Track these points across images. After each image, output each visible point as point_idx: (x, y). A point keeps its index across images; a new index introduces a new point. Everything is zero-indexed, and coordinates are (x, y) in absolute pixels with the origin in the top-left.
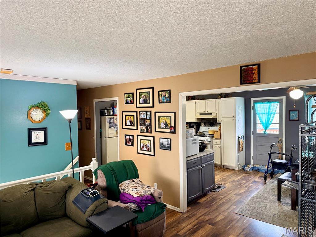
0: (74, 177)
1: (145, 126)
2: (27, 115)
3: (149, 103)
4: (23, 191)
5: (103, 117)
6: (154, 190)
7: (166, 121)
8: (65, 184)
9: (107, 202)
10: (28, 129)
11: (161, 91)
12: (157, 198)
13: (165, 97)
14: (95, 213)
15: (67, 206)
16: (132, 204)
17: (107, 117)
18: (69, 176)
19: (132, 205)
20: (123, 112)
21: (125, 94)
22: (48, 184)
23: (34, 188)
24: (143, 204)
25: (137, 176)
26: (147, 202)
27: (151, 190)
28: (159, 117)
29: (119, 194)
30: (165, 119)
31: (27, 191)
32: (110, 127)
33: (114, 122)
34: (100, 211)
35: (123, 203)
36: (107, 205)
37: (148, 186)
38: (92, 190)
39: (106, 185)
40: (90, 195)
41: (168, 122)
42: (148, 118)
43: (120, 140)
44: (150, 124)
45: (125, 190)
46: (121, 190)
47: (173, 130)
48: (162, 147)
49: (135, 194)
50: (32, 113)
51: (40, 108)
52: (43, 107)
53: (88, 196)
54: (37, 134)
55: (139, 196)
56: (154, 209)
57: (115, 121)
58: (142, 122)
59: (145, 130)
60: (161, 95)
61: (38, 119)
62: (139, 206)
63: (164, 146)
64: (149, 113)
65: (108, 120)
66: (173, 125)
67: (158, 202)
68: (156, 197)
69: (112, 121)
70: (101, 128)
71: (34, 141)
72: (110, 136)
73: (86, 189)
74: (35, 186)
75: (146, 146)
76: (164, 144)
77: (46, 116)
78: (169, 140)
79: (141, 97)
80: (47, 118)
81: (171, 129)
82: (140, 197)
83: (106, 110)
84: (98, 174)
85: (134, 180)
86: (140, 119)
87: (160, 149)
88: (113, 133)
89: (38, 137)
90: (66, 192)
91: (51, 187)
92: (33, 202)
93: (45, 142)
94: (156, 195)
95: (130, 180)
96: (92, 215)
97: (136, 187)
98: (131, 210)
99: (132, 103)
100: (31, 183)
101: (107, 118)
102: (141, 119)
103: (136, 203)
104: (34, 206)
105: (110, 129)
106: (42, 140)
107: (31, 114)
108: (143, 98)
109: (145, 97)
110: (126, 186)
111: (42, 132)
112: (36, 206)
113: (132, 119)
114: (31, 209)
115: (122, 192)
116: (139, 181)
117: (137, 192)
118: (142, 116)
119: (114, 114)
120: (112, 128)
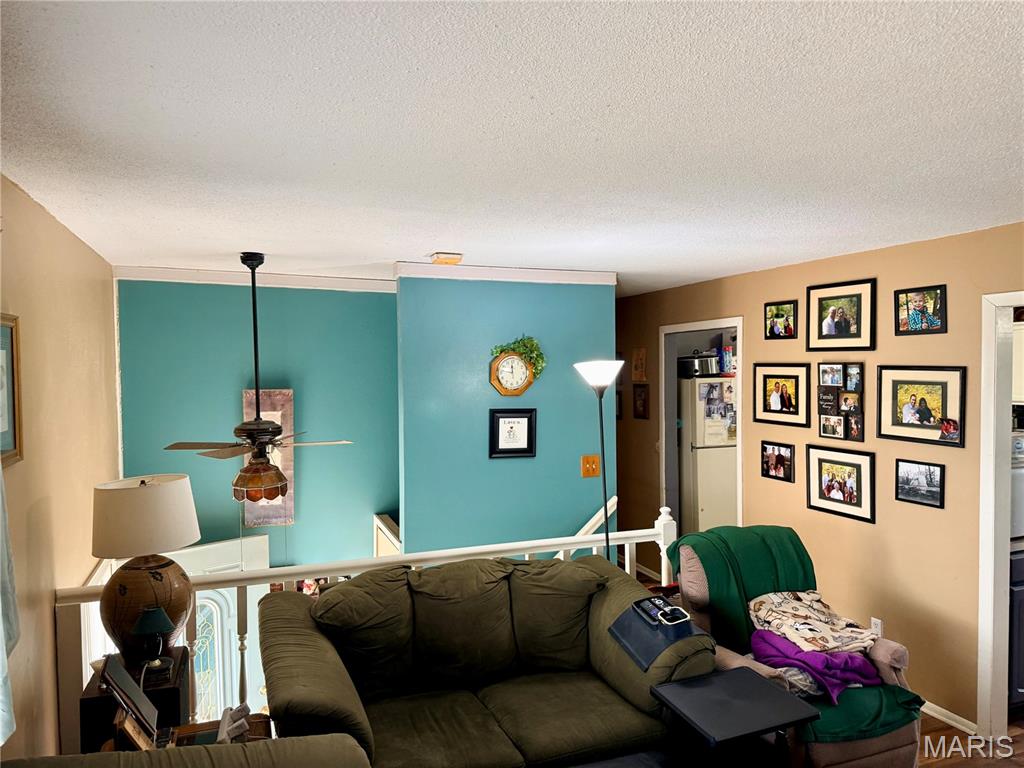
0: (608, 558)
1: (838, 414)
2: (488, 375)
3: (858, 335)
4: (485, 578)
5: (686, 383)
6: (873, 640)
7: (923, 400)
8: (585, 574)
9: (714, 652)
10: (491, 410)
11: (906, 291)
12: (887, 669)
13: (923, 311)
14: (678, 677)
15: (593, 642)
16: (794, 671)
17: (699, 381)
18: (595, 553)
19: (795, 675)
20: (756, 365)
21: (767, 305)
22: (544, 569)
23: (510, 572)
24: (835, 681)
25: (809, 584)
26: (848, 675)
27: (865, 638)
28: (896, 384)
29: (750, 634)
30: (921, 392)
31: (494, 579)
32: (709, 414)
33: (721, 399)
34: (692, 674)
35: (764, 663)
36: (714, 661)
37: (851, 621)
38: (666, 606)
39: (707, 594)
40: (661, 618)
41: (934, 403)
42: (851, 385)
43: (743, 458)
44: (860, 410)
45: (769, 623)
46: (755, 620)
47: (956, 433)
48: (905, 492)
49: (806, 640)
50: (501, 368)
51: (520, 355)
52: (527, 350)
53: (655, 620)
54: (511, 425)
55: (818, 649)
56: (876, 704)
57: (726, 394)
58: (829, 401)
59: (840, 430)
60: (905, 307)
61: (515, 386)
62: (819, 684)
63: (915, 492)
64: (854, 371)
65: (705, 390)
66: (953, 413)
67: (890, 682)
68: (880, 666)
69: (715, 394)
70: (679, 416)
71: (503, 444)
72: (707, 444)
73: (649, 599)
74: (510, 569)
75: (842, 487)
76: (914, 483)
77: (534, 375)
78: (937, 470)
79: (824, 314)
80: (536, 383)
81: (947, 430)
82: (824, 654)
83: (695, 358)
84: (681, 558)
85: (801, 595)
86: (819, 390)
87: (897, 498)
88: (717, 434)
89: (514, 434)
90: (590, 597)
91: (551, 578)
92: (505, 611)
93: (530, 451)
94: (882, 656)
95: (785, 594)
96: (668, 681)
97: (806, 617)
98: (793, 690)
99: (791, 334)
100: (502, 558)
101: (701, 383)
102: (824, 390)
103: (809, 672)
104: (509, 625)
105: (708, 420)
106: (523, 444)
107: (498, 370)
108: (833, 317)
109: (843, 312)
110: (773, 611)
111: (524, 421)
112: (513, 625)
113: (791, 391)
114: (502, 631)
115: (759, 627)
116: (819, 601)
117: (810, 635)
118: (828, 380)
119: (721, 374)
120: (717, 416)
